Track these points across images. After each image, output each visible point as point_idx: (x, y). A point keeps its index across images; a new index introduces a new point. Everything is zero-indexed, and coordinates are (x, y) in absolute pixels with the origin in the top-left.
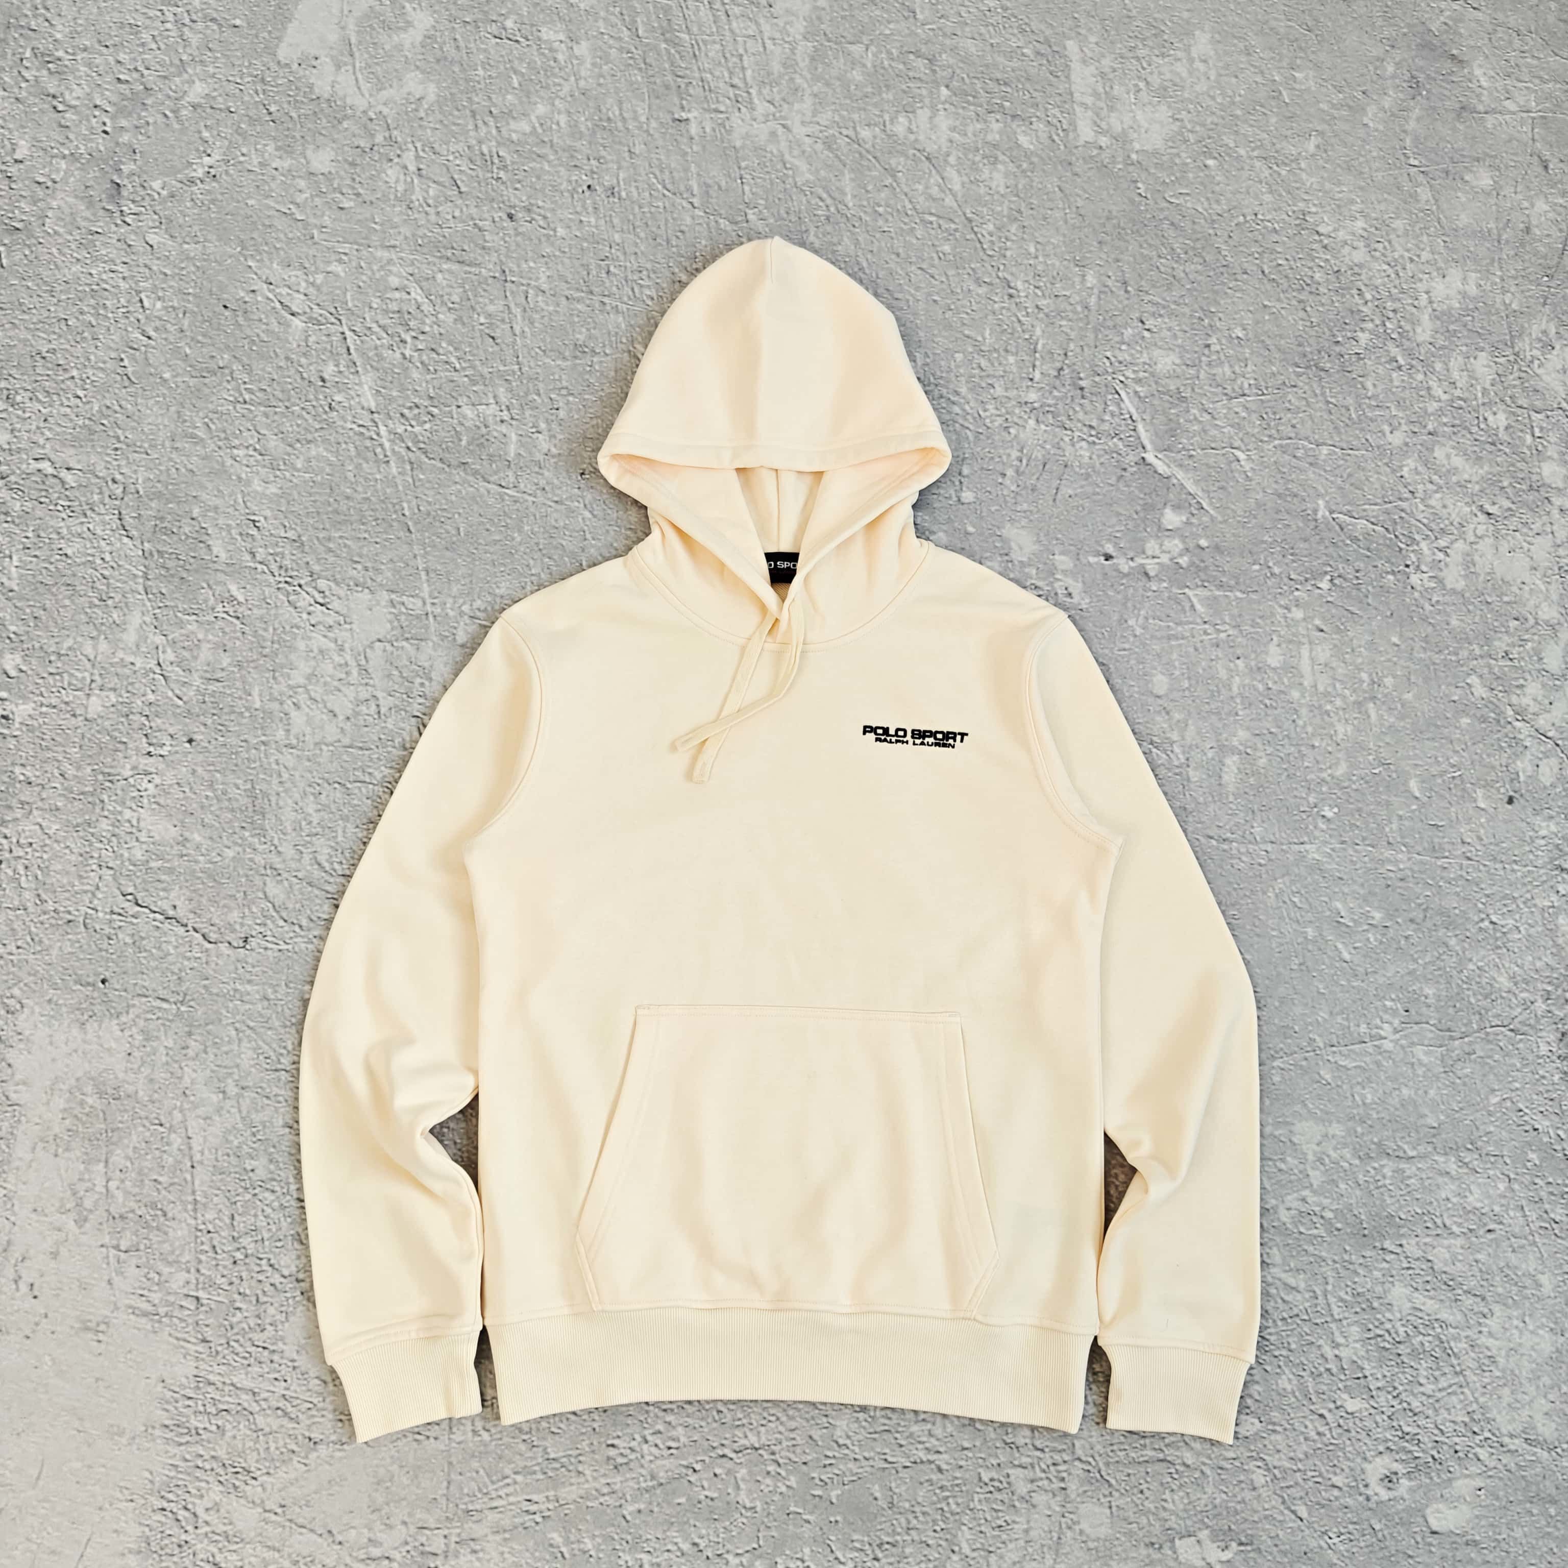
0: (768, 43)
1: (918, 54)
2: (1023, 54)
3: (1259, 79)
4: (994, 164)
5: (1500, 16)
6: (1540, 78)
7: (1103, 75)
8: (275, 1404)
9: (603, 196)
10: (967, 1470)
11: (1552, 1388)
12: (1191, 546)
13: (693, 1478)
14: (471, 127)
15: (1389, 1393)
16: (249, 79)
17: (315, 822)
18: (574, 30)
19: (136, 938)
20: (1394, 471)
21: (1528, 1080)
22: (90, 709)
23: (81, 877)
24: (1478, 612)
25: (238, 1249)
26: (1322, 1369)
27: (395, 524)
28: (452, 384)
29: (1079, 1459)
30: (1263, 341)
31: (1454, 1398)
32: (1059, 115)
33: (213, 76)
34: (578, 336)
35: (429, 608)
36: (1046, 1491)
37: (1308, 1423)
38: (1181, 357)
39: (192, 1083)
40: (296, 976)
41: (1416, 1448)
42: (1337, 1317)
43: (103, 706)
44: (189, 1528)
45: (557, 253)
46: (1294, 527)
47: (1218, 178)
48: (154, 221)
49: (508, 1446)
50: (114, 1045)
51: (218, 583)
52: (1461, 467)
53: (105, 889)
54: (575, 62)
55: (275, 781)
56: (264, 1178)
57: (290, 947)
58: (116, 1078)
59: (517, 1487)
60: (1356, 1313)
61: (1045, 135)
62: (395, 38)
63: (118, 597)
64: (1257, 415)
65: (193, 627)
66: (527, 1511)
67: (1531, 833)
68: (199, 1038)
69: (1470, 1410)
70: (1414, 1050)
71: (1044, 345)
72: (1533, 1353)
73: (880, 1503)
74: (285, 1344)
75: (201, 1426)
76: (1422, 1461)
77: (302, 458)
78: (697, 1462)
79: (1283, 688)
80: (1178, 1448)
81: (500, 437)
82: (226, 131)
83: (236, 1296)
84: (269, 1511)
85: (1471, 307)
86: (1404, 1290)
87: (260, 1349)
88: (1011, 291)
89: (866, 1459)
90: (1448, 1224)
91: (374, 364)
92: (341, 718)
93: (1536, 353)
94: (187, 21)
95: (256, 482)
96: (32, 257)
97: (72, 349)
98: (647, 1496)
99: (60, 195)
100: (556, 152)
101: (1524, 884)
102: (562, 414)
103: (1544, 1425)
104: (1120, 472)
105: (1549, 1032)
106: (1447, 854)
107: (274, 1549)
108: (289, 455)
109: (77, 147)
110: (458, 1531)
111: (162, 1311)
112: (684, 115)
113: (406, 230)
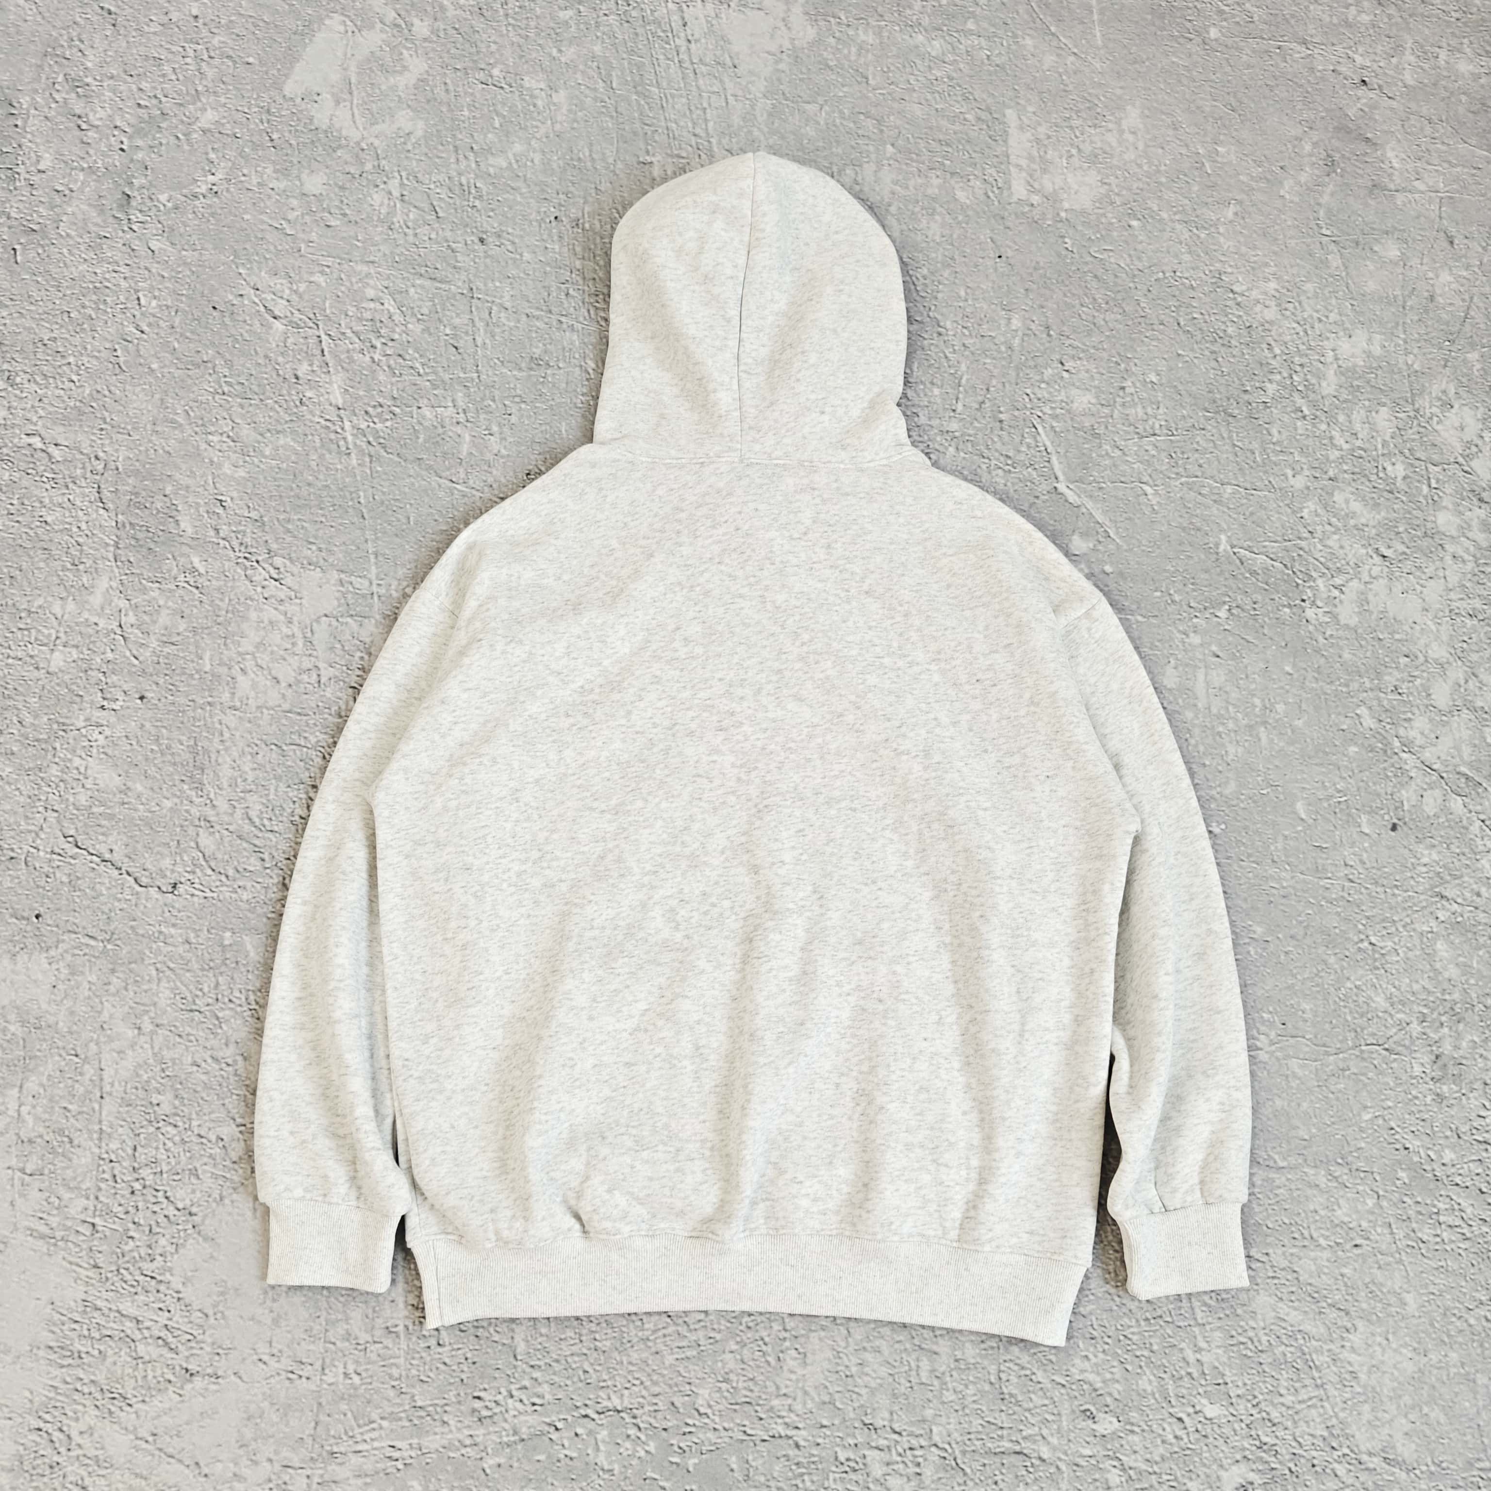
0: (729, 97)
1: (867, 115)
2: (965, 119)
3: (1184, 151)
4: (932, 214)
5: (1413, 106)
6: (1449, 162)
7: (1038, 141)
8: (157, 1333)
9: (568, 226)
10: (825, 1448)
11: (1413, 1408)
12: (1096, 570)
13: (555, 1436)
14: (452, 160)
15: (1249, 1401)
16: (256, 109)
17: (250, 779)
18: (554, 79)
19: (72, 877)
20: (1294, 512)
21: (1400, 1099)
22: (52, 663)
23: (27, 817)
24: (1370, 648)
25: (138, 1180)
26: (1183, 1373)
27: (350, 510)
28: (414, 388)
29: (936, 1445)
30: (1175, 386)
31: (1313, 1411)
32: (995, 174)
33: (224, 105)
34: (534, 350)
35: (375, 589)
36: (901, 1475)
37: (1166, 1426)
38: (1097, 397)
39: (111, 1016)
40: (218, 923)
41: (1273, 1459)
42: (1200, 1321)
43: (65, 661)
44: (61, 1450)
45: (522, 275)
46: (1196, 559)
47: (1141, 238)
48: (157, 229)
49: (377, 1391)
50: (40, 977)
51: (183, 555)
52: (1359, 512)
53: (49, 830)
54: (552, 108)
55: (216, 740)
56: (168, 1113)
57: (215, 895)
58: (40, 1008)
59: (383, 1432)
60: (1220, 1318)
61: (982, 192)
62: (392, 80)
63: (89, 562)
64: (1165, 454)
65: (155, 594)
66: (389, 1457)
67: (1413, 860)
68: (121, 975)
69: (1329, 1424)
70: (1289, 1062)
71: (968, 380)
72: (1396, 1373)
73: (736, 1475)
74: (172, 1275)
75: (84, 1349)
76: (1278, 1473)
77: (270, 446)
78: (560, 1420)
79: (1177, 708)
80: (1035, 1442)
81: (455, 437)
82: (231, 154)
83: (131, 1225)
84: (141, 1439)
85: (1374, 365)
86: (1268, 1299)
87: (148, 1279)
88: (940, 329)
89: (725, 1429)
90: (1315, 1235)
91: (345, 365)
92: (284, 684)
93: (1434, 410)
94: (205, 57)
95: (227, 465)
96: (44, 256)
97: (71, 338)
98: (508, 1450)
99: (75, 202)
100: (529, 186)
101: (1405, 909)
102: (514, 419)
103: (1404, 1445)
104: (1032, 500)
105: (1423, 1053)
106: (1330, 875)
107: (142, 1477)
108: (259, 442)
109: (95, 162)
110: (321, 1472)
111: (59, 1234)
112: (648, 159)
113: (385, 249)
